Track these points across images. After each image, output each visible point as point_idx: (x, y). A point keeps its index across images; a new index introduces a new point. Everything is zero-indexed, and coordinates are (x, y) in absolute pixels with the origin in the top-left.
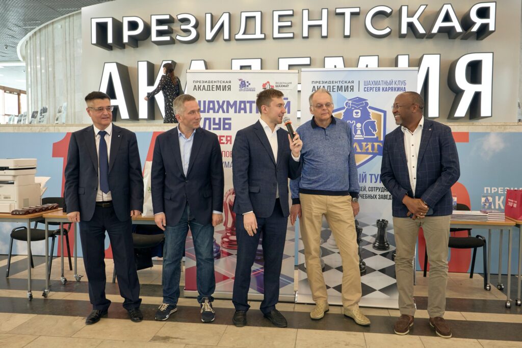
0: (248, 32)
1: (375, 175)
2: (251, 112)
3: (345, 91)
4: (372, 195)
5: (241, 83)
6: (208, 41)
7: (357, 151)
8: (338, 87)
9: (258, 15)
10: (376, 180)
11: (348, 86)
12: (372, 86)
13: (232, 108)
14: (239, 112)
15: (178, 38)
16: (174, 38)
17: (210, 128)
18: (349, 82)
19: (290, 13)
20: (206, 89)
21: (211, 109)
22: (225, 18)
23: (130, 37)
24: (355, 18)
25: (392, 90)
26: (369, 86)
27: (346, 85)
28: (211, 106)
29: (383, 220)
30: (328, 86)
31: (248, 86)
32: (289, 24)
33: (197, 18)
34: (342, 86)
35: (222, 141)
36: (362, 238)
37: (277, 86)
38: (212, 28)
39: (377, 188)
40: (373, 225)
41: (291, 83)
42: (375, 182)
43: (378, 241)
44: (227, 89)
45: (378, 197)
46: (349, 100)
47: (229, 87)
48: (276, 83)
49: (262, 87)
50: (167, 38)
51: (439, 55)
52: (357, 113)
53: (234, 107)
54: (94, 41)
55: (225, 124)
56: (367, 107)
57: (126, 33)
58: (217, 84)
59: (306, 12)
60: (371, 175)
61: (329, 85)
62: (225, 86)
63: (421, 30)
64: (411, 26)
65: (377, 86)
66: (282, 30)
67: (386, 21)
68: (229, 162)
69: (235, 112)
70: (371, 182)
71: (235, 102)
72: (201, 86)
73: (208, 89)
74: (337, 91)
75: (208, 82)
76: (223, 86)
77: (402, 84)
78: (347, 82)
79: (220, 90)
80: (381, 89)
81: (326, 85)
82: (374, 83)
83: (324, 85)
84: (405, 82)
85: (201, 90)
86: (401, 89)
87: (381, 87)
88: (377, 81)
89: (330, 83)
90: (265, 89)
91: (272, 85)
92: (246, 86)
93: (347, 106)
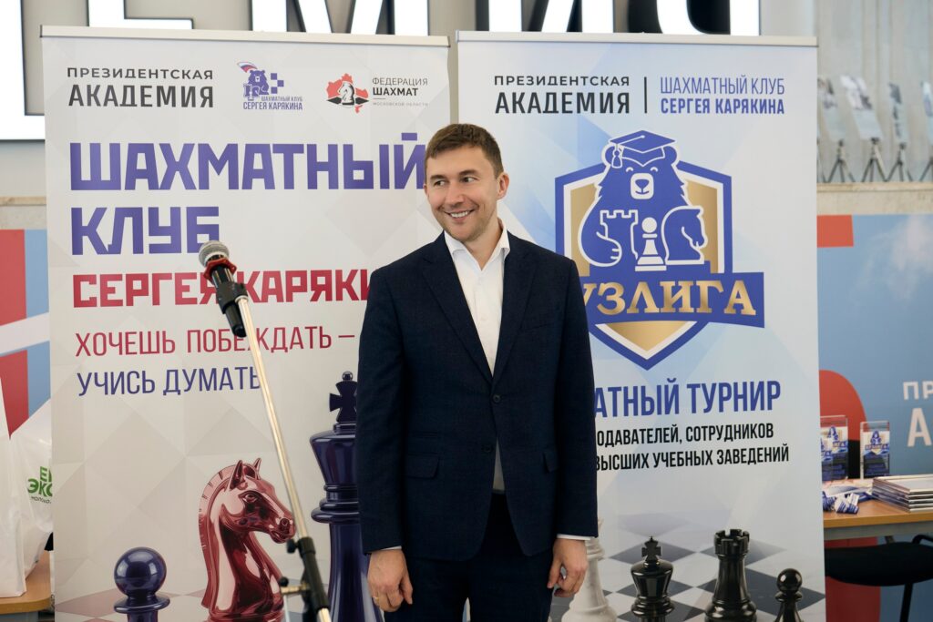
1: (704, 386)
2: (289, 184)
3: (603, 110)
4: (699, 454)
5: (252, 79)
7: (647, 311)
8: (580, 95)
10: (710, 402)
11: (610, 95)
12: (686, 96)
13: (219, 171)
14: (247, 185)
17: (138, 248)
18: (615, 81)
20: (120, 101)
21: (142, 174)
25: (745, 108)
26: (677, 95)
27: (606, 90)
28: (141, 163)
29: (735, 533)
30: (548, 94)
31: (274, 90)
34: (591, 95)
35: (185, 295)
36: (675, 598)
37: (377, 92)
39: (713, 430)
40: (705, 552)
41: (426, 83)
42: (707, 411)
43: (720, 602)
44: (199, 100)
45: (715, 457)
46: (616, 141)
47: (206, 93)
48: (375, 80)
49: (326, 96)
52: (642, 184)
53: (226, 169)
55: (194, 229)
56: (674, 165)
58: (160, 81)
60: (693, 387)
61: (552, 89)
62: (192, 89)
65: (698, 96)
68: (214, 371)
69: (233, 184)
70: (694, 411)
71: (231, 150)
72: (98, 87)
73: (128, 101)
74: (579, 111)
75: (124, 74)
76: (183, 88)
77: (773, 88)
78: (609, 81)
79: (174, 105)
80: (713, 106)
81: (542, 90)
82: (690, 85)
83: (535, 88)
84: (781, 83)
85: (98, 104)
86: (770, 106)
87: (713, 98)
88: (700, 80)
89: (553, 81)
90: (337, 101)
91: (362, 89)
92: (269, 91)
93: (609, 161)
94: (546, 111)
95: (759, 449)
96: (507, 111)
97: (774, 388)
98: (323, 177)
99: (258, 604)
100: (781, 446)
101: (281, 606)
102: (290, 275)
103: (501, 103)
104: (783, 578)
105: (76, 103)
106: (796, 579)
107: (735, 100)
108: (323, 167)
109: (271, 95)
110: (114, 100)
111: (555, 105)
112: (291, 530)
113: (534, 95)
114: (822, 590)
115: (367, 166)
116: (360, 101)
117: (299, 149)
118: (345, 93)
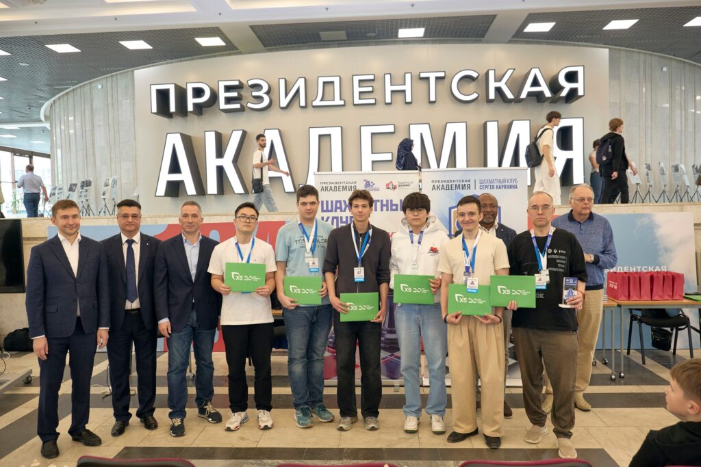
0: (326, 98)
5: (366, 183)
6: (282, 108)
8: (456, 185)
9: (336, 80)
15: (250, 105)
16: (245, 105)
19: (371, 77)
22: (301, 83)
23: (195, 105)
24: (440, 82)
27: (464, 183)
30: (447, 185)
32: (370, 89)
33: (270, 84)
37: (399, 186)
38: (286, 95)
41: (412, 183)
48: (399, 183)
49: (385, 187)
50: (237, 106)
51: (528, 121)
54: (155, 110)
57: (191, 101)
59: (388, 77)
61: (448, 183)
63: (510, 95)
64: (499, 91)
66: (362, 96)
67: (472, 86)
73: (335, 190)
74: (456, 189)
76: (349, 186)
78: (465, 181)
81: (445, 184)
83: (443, 183)
89: (448, 181)
90: (388, 188)
91: (395, 185)
92: (371, 186)
94: (446, 190)
96: (435, 190)
98: (385, 208)
103: (433, 188)
108: (385, 205)
111: (449, 188)
113: (443, 185)
115: (396, 205)
116: (395, 188)
117: (378, 201)
118: (391, 186)
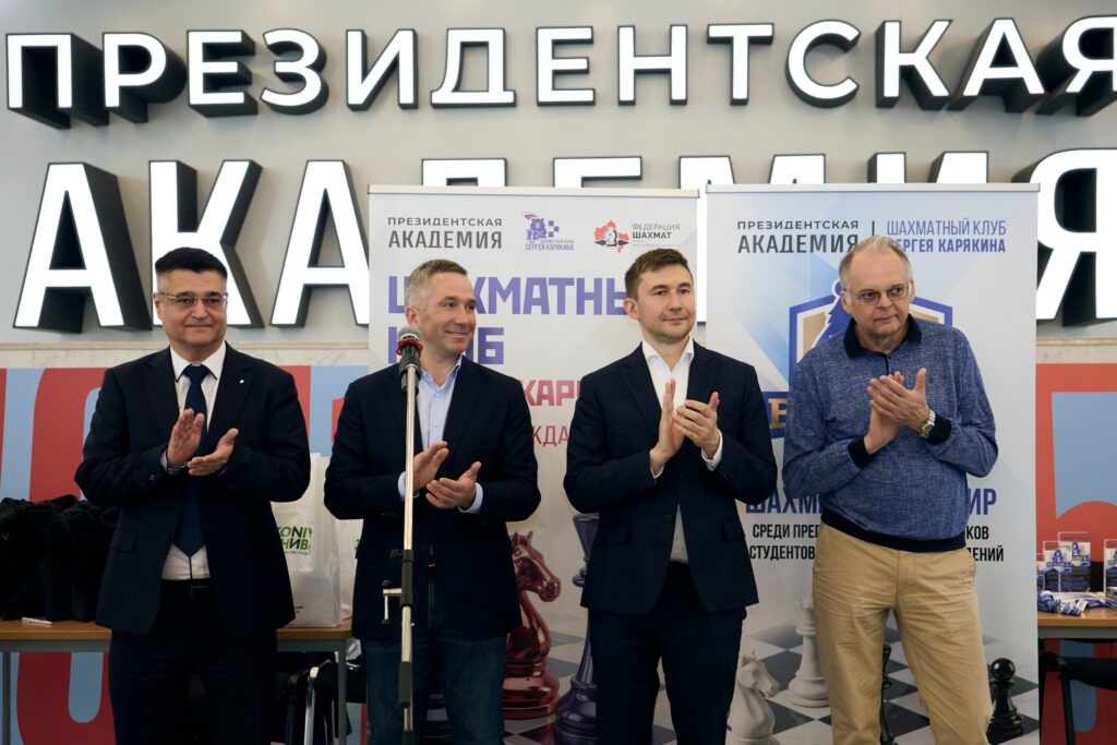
2: (561, 310)
3: (834, 250)
5: (533, 226)
6: (355, 108)
8: (813, 237)
9: (495, 39)
11: (840, 237)
12: (911, 237)
13: (504, 299)
14: (528, 311)
15: (267, 96)
18: (845, 225)
19: (586, 35)
20: (428, 244)
22: (403, 43)
23: (126, 92)
25: (967, 247)
26: (902, 237)
27: (837, 232)
30: (784, 237)
31: (551, 235)
32: (582, 66)
34: (823, 237)
37: (636, 236)
41: (678, 227)
44: (490, 242)
47: (496, 237)
48: (635, 226)
49: (594, 239)
51: (984, 155)
53: (510, 298)
57: (115, 81)
58: (460, 228)
61: (788, 232)
62: (485, 234)
63: (937, 89)
64: (909, 76)
65: (923, 237)
66: (561, 81)
69: (516, 310)
71: (515, 282)
72: (411, 233)
73: (435, 244)
74: (812, 251)
75: (432, 222)
76: (478, 234)
77: (994, 229)
78: (840, 225)
79: (470, 246)
80: (936, 245)
81: (779, 234)
82: (915, 227)
83: (773, 231)
84: (1003, 224)
85: (411, 246)
86: (992, 246)
87: (936, 239)
88: (924, 223)
89: (789, 225)
90: (603, 243)
91: (624, 233)
92: (547, 235)
93: (838, 292)
94: (783, 251)
95: (974, 549)
96: (748, 251)
97: (990, 495)
98: (589, 305)
99: (527, 650)
100: (996, 547)
101: (546, 653)
102: (560, 384)
103: (743, 244)
104: (997, 666)
105: (395, 245)
106: (1009, 669)
107: (957, 241)
108: (589, 296)
109: (548, 238)
110: (424, 242)
111: (791, 246)
112: (556, 591)
113: (772, 237)
114: (1036, 680)
116: (622, 243)
117: (570, 282)
118: (609, 237)
